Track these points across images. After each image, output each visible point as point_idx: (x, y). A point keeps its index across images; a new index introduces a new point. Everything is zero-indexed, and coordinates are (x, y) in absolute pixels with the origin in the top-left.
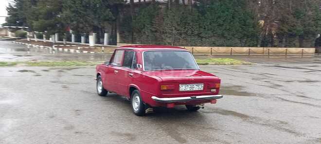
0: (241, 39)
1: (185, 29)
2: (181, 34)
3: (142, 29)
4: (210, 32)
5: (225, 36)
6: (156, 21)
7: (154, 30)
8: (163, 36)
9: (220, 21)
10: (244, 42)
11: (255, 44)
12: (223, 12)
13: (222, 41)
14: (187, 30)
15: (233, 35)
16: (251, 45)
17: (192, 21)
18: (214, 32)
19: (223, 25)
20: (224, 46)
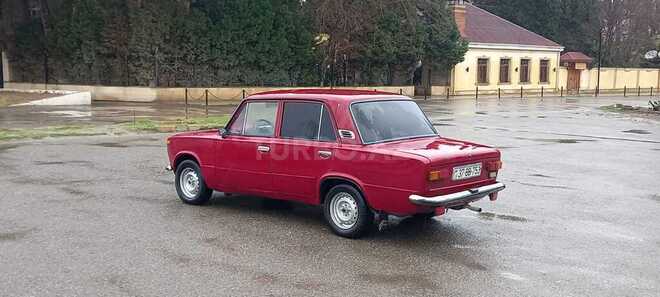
0: (290, 70)
1: (181, 49)
2: (171, 62)
3: (74, 49)
4: (232, 57)
5: (261, 64)
6: (109, 34)
7: (106, 51)
8: (130, 65)
9: (252, 35)
10: (297, 76)
11: (316, 80)
12: (256, 16)
13: (255, 75)
14: (185, 51)
15: (276, 63)
16: (310, 83)
17: (196, 34)
18: (241, 57)
19: (257, 42)
20: (259, 85)
